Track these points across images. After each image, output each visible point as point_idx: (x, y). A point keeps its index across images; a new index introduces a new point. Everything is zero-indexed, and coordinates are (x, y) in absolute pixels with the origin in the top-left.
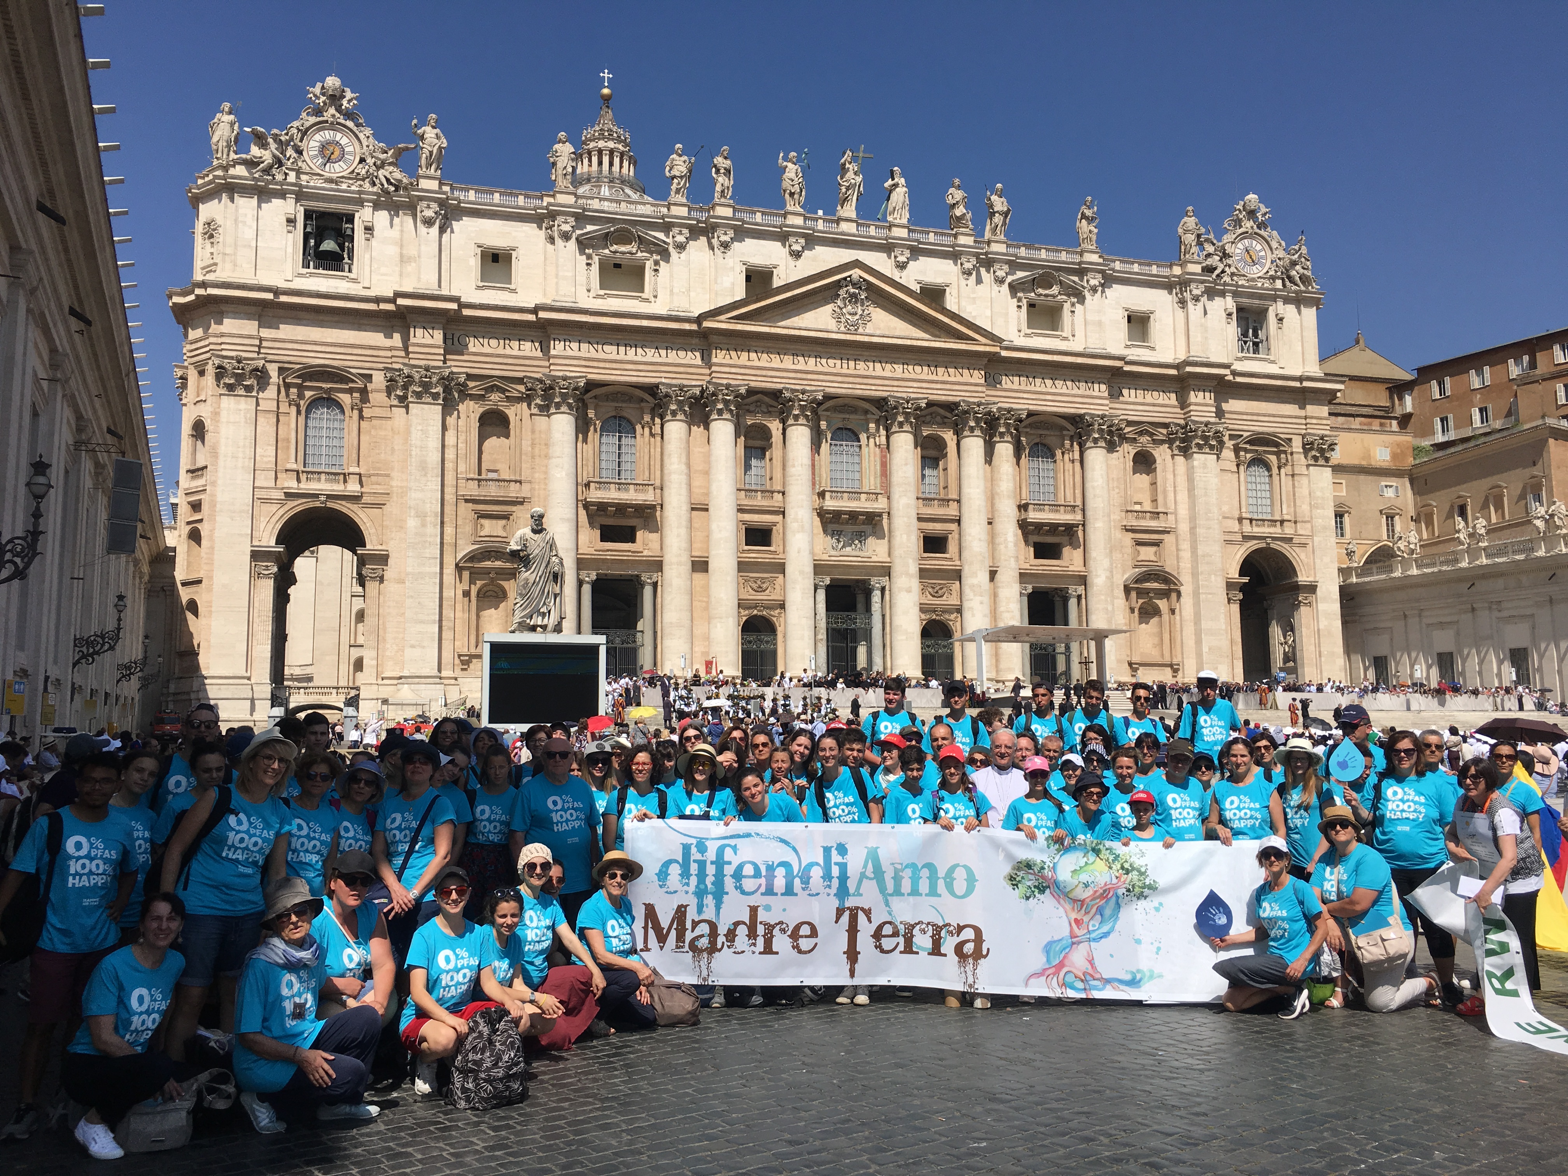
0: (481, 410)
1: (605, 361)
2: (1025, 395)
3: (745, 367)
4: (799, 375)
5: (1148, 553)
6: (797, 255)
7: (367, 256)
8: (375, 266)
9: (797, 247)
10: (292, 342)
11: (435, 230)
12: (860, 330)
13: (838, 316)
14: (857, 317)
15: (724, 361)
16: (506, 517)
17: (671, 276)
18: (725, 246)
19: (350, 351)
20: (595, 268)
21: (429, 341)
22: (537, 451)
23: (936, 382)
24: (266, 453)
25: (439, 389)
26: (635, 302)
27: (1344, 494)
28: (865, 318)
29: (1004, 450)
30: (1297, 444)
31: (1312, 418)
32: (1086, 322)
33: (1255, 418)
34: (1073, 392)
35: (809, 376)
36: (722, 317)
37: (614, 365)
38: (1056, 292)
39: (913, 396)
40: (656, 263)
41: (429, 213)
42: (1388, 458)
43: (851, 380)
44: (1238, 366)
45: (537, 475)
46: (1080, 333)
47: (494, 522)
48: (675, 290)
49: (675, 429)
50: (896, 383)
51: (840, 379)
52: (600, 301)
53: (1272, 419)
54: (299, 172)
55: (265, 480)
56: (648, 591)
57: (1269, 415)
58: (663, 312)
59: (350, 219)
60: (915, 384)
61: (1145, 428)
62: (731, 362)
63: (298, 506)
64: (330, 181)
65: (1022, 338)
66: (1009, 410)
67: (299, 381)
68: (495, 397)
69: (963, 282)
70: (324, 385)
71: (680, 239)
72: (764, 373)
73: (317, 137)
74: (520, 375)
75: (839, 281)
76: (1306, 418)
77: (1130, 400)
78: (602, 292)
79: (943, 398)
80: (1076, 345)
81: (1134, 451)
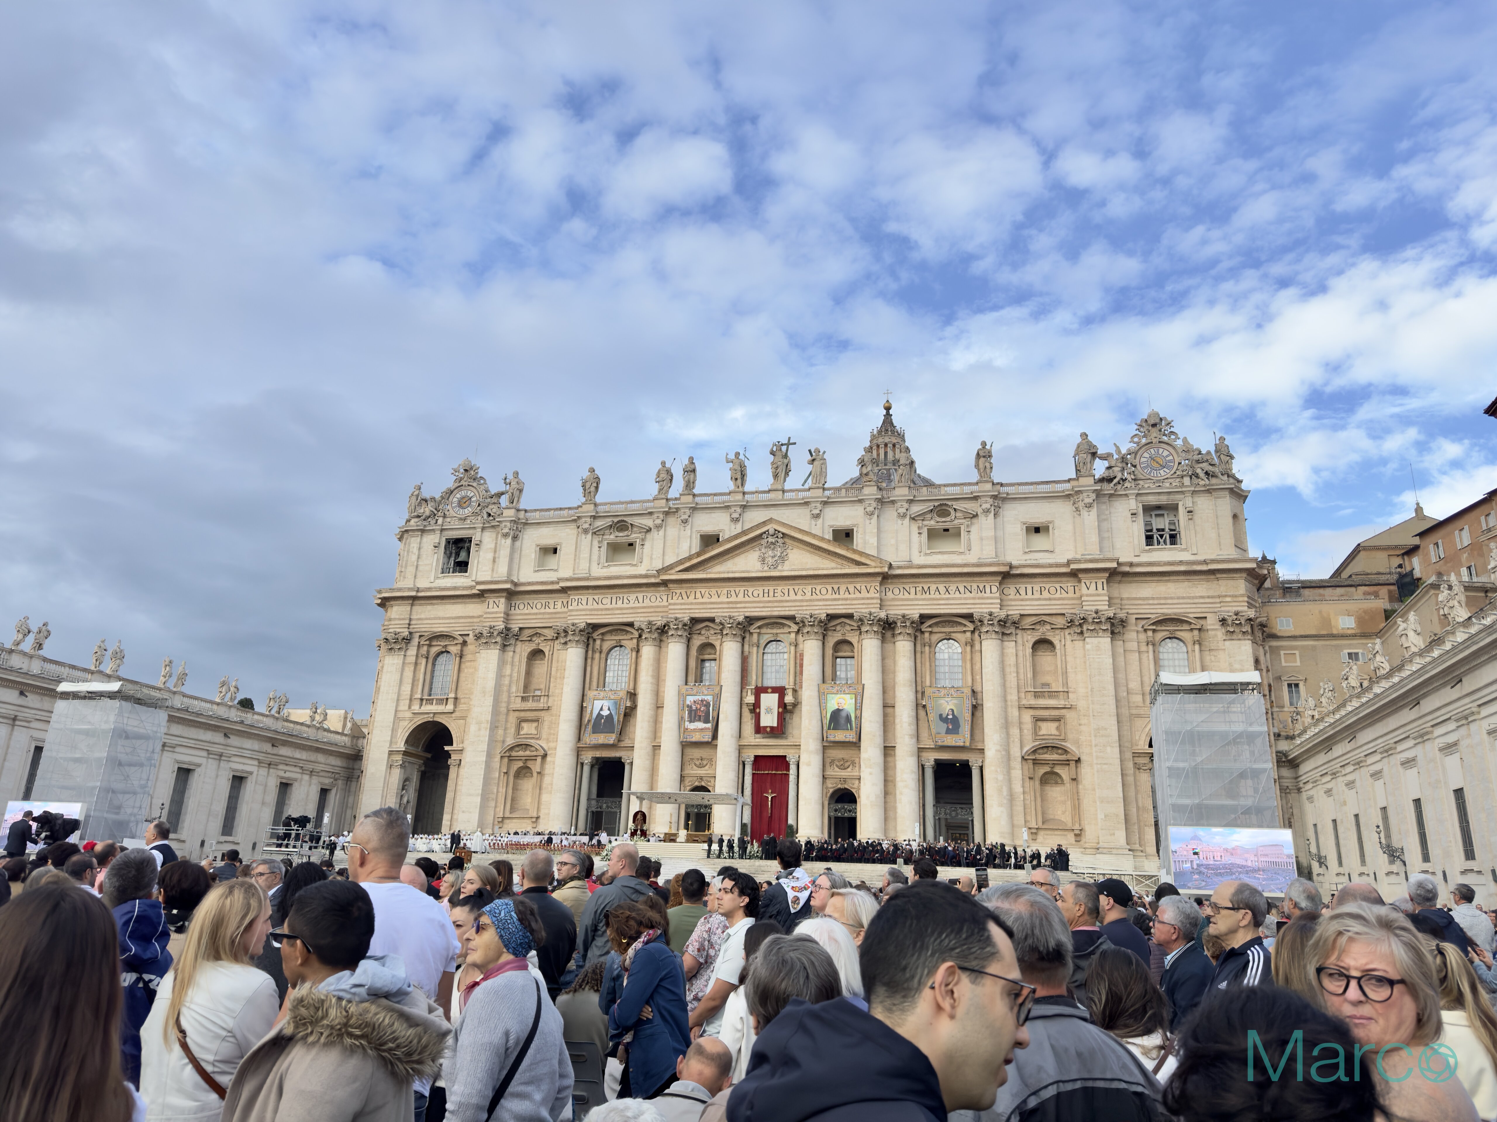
0: (529, 650)
1: (602, 610)
2: (921, 602)
3: (691, 604)
4: (731, 605)
5: (1048, 728)
6: (736, 520)
7: (476, 562)
8: (480, 566)
9: (735, 515)
10: (427, 619)
11: (509, 541)
12: (780, 568)
13: (763, 560)
14: (776, 558)
15: (678, 601)
16: (537, 720)
17: (652, 548)
18: (685, 522)
19: (458, 621)
20: (604, 549)
21: (496, 609)
22: (558, 674)
23: (839, 599)
24: (407, 689)
25: (499, 639)
26: (628, 568)
27: (1298, 664)
28: (783, 559)
29: (903, 646)
30: (1211, 622)
31: (1226, 596)
32: (982, 539)
33: (1162, 602)
34: (965, 596)
35: (738, 605)
36: (673, 571)
37: (608, 612)
38: (953, 518)
39: (816, 612)
40: (643, 540)
41: (506, 530)
42: (1353, 625)
43: (770, 605)
44: (1145, 558)
45: (557, 691)
46: (975, 548)
47: (530, 724)
48: (654, 557)
49: (648, 651)
50: (805, 604)
51: (761, 605)
52: (605, 570)
53: (1181, 601)
54: (445, 516)
55: (404, 705)
56: (627, 768)
57: (1178, 598)
58: (644, 572)
59: (470, 540)
60: (821, 603)
61: (1041, 620)
62: (683, 601)
63: (419, 720)
64: (461, 519)
65: (922, 558)
66: (904, 616)
67: (427, 642)
68: (537, 640)
69: (868, 522)
70: (442, 644)
71: (659, 522)
72: (705, 606)
73: (458, 496)
74: (550, 625)
75: (761, 535)
76: (1219, 597)
77: (1026, 597)
78: (606, 564)
79: (844, 611)
80: (972, 558)
81: (1030, 638)
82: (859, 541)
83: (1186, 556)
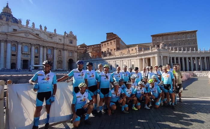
3: (12, 38)
4: (20, 40)
5: (60, 59)
12: (28, 37)
15: (9, 38)
17: (2, 28)
18: (10, 26)
23: (37, 42)
29: (45, 49)
31: (75, 49)
32: (54, 39)
34: (53, 45)
36: (9, 33)
38: (51, 36)
43: (26, 41)
44: (69, 44)
49: (2, 44)
50: (32, 42)
53: (72, 49)
58: (1, 32)
65: (48, 40)
66: (45, 46)
69: (41, 34)
71: (4, 24)
72: (15, 39)
77: (59, 46)
80: (53, 41)
81: (59, 50)
82: (39, 35)
83: (72, 45)
